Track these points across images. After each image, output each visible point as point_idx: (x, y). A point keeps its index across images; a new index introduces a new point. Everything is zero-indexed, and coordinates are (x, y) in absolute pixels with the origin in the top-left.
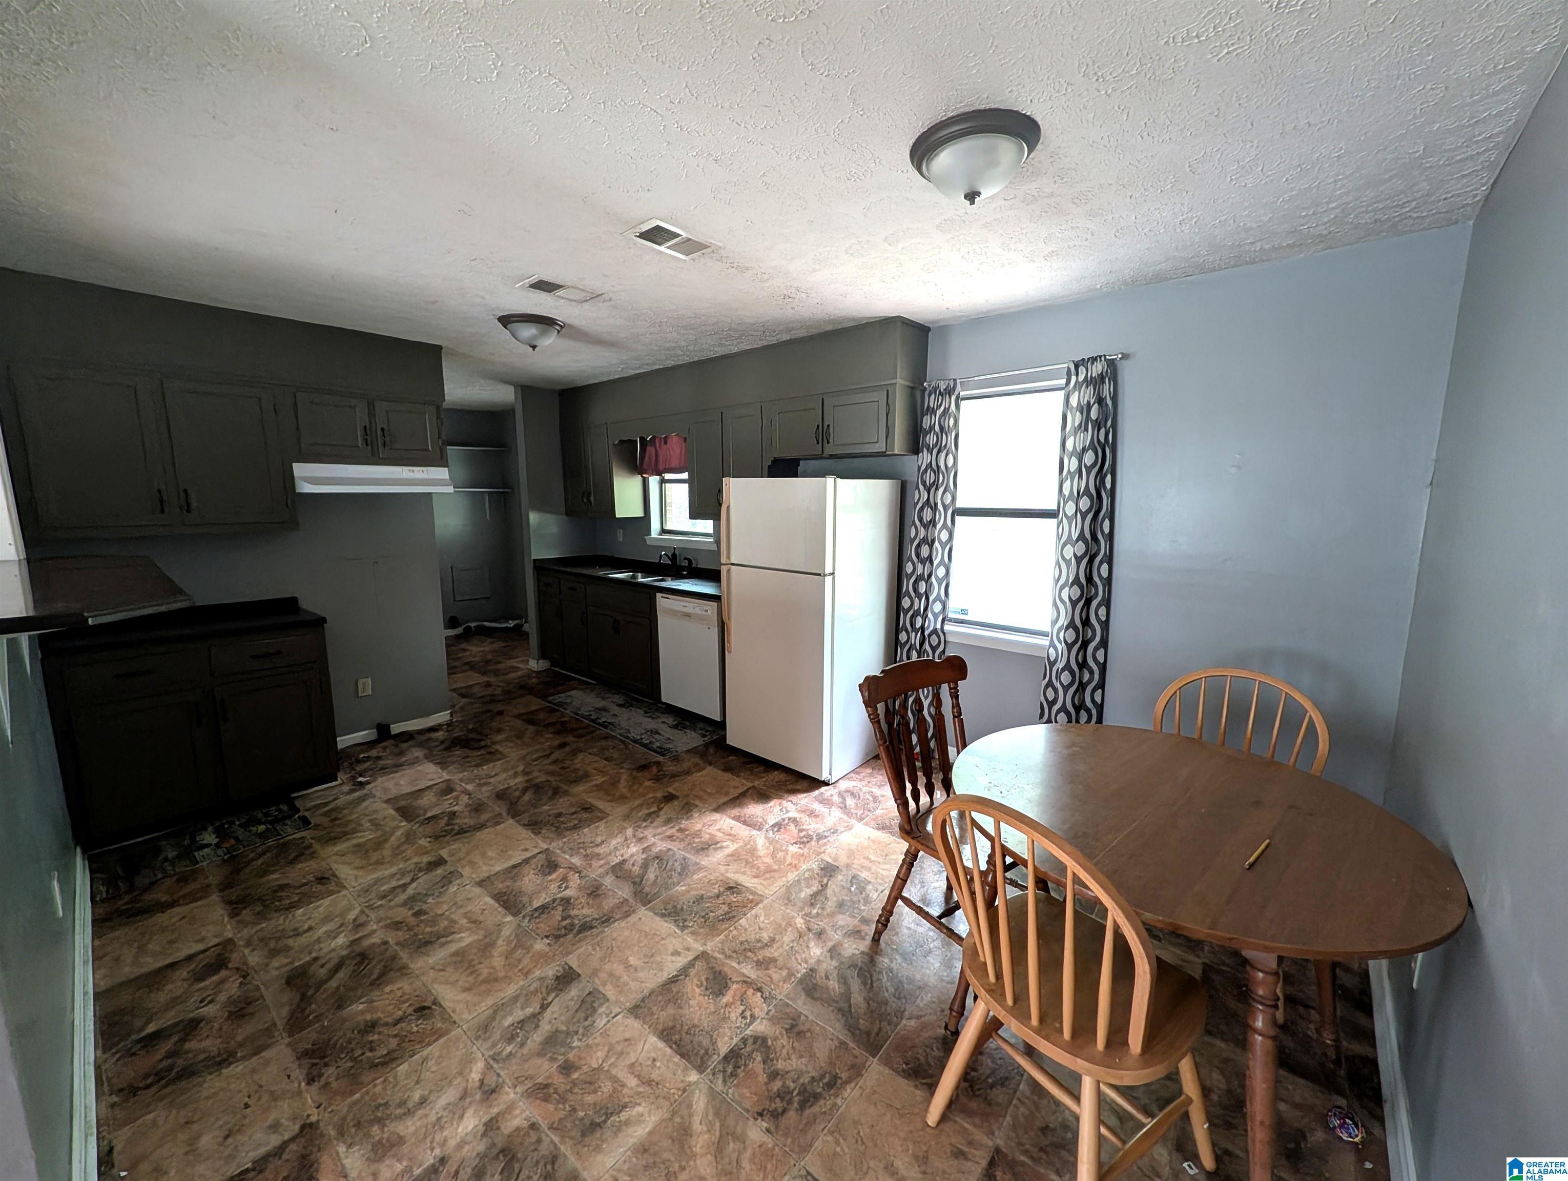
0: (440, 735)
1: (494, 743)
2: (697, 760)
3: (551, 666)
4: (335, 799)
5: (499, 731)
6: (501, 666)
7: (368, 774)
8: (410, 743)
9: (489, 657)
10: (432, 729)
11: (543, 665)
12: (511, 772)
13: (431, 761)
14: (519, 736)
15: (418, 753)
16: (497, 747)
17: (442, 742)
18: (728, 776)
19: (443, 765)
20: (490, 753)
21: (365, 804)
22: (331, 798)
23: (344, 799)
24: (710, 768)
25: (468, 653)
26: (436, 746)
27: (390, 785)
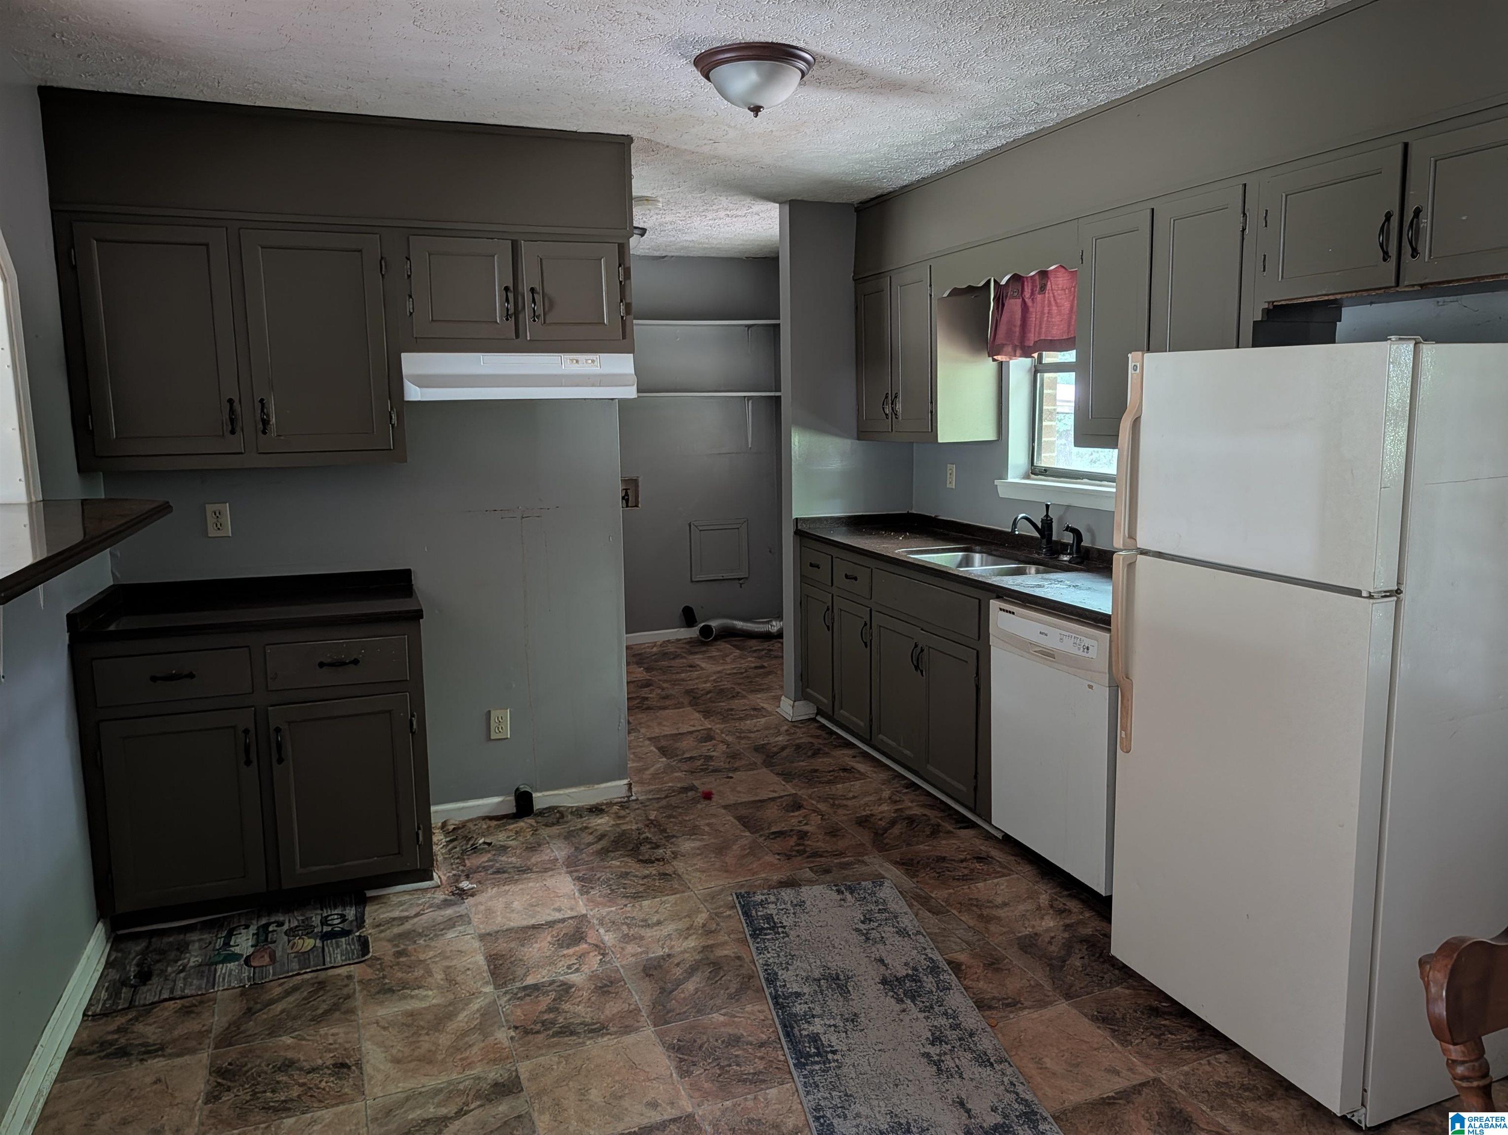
0: (602, 822)
1: (675, 855)
2: (1039, 975)
3: (817, 714)
4: (417, 915)
5: (693, 831)
6: (736, 703)
7: (477, 876)
8: (555, 830)
9: (726, 684)
10: (596, 810)
11: (805, 710)
12: (681, 925)
13: (570, 873)
14: (721, 850)
15: (558, 851)
16: (679, 865)
17: (602, 837)
18: (1098, 1035)
19: (585, 883)
20: (664, 876)
21: (451, 935)
22: (412, 912)
23: (429, 916)
24: (1063, 1006)
25: (695, 674)
26: (589, 844)
27: (499, 904)
